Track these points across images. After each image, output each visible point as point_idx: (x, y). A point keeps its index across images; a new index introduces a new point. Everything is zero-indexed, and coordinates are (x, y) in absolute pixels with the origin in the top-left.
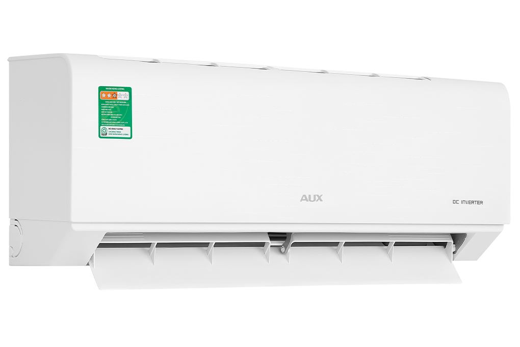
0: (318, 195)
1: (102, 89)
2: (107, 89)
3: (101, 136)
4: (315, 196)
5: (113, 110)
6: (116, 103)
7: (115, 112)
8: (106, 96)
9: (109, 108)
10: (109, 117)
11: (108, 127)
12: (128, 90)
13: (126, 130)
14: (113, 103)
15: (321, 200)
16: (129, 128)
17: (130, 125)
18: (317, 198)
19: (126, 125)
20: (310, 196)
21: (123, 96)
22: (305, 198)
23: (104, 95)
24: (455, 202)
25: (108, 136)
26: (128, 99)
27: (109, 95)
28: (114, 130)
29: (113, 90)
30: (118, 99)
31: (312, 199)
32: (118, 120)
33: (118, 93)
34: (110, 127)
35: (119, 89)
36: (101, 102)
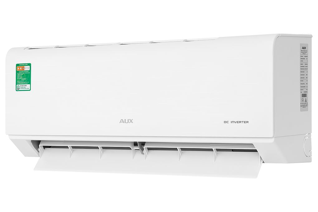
0: (130, 120)
1: (17, 65)
2: (20, 65)
3: (17, 90)
4: (128, 120)
5: (22, 76)
6: (24, 72)
7: (23, 77)
8: (20, 69)
9: (21, 75)
10: (21, 80)
11: (20, 85)
12: (30, 65)
13: (28, 86)
14: (22, 72)
15: (132, 122)
16: (30, 85)
17: (30, 83)
18: (130, 121)
19: (28, 84)
20: (125, 120)
21: (27, 68)
22: (122, 121)
23: (18, 69)
24: (226, 122)
25: (20, 90)
26: (29, 70)
27: (21, 68)
28: (23, 87)
29: (22, 66)
30: (25, 70)
31: (127, 122)
32: (25, 81)
33: (25, 67)
34: (21, 85)
35: (25, 65)
36: (17, 72)
